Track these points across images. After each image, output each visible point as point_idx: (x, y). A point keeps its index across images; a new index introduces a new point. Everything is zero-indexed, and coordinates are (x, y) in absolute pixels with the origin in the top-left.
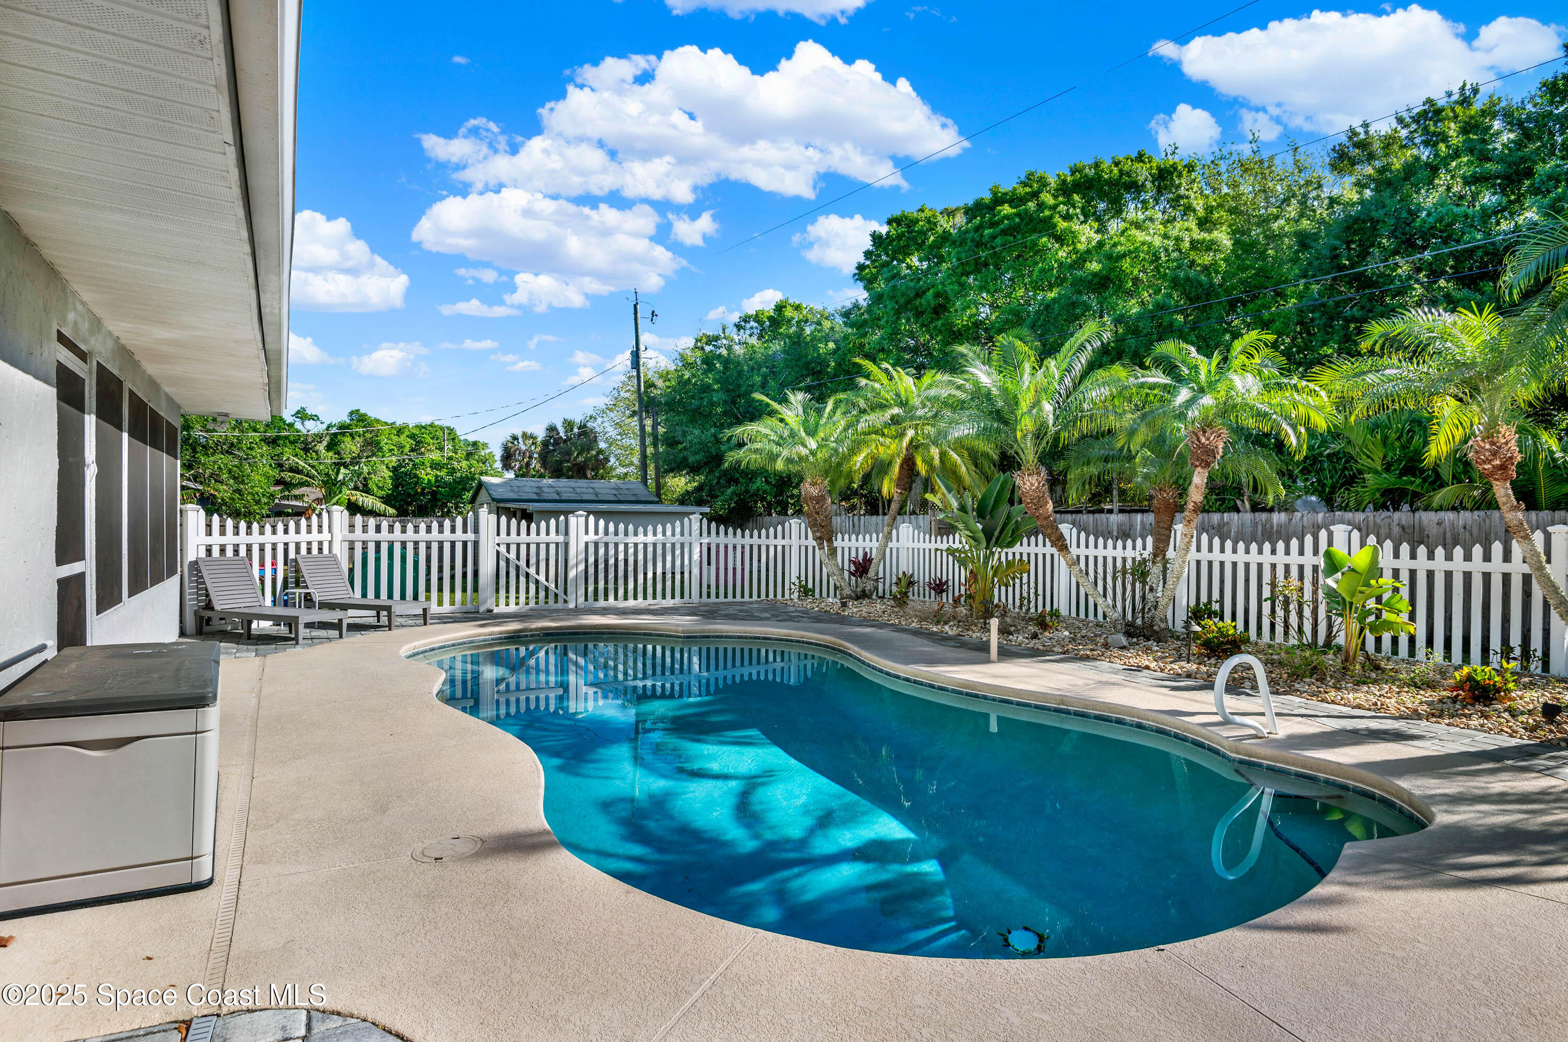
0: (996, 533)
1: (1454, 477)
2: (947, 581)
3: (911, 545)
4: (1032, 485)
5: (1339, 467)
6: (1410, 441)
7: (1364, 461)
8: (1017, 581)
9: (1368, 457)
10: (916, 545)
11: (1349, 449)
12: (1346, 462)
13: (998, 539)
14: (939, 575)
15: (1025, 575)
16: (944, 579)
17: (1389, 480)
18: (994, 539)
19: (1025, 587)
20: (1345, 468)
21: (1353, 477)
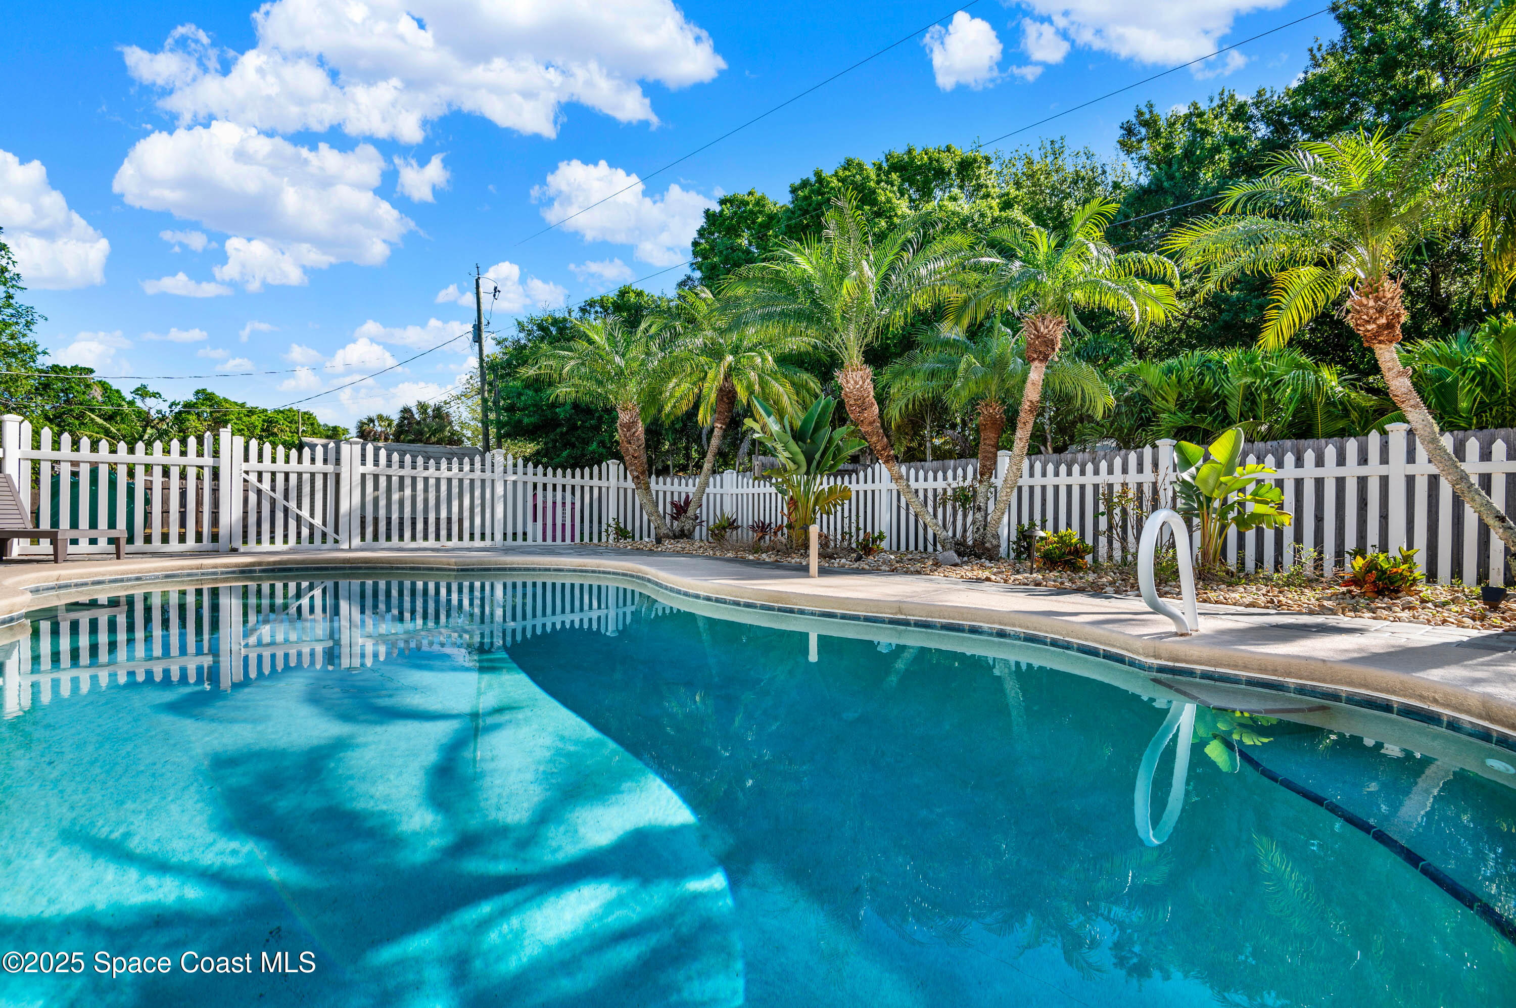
0: (817, 456)
1: (1241, 415)
2: (770, 523)
3: (734, 491)
4: (856, 383)
5: (1135, 410)
6: (1202, 382)
7: (1159, 403)
8: (839, 508)
9: (1163, 398)
10: (740, 491)
11: (1147, 393)
12: (1142, 405)
13: (819, 463)
14: (762, 519)
15: (847, 502)
16: (767, 521)
17: (1182, 419)
18: (815, 463)
19: (846, 521)
20: (1141, 411)
21: (1149, 420)
